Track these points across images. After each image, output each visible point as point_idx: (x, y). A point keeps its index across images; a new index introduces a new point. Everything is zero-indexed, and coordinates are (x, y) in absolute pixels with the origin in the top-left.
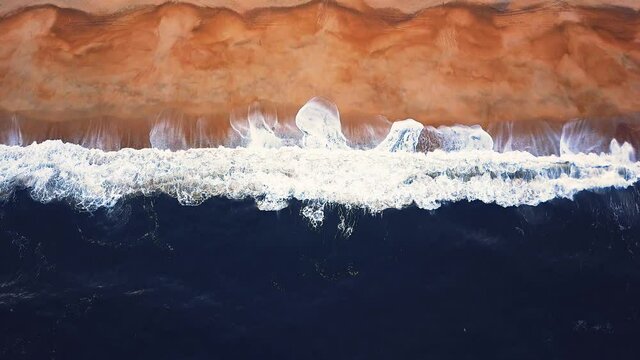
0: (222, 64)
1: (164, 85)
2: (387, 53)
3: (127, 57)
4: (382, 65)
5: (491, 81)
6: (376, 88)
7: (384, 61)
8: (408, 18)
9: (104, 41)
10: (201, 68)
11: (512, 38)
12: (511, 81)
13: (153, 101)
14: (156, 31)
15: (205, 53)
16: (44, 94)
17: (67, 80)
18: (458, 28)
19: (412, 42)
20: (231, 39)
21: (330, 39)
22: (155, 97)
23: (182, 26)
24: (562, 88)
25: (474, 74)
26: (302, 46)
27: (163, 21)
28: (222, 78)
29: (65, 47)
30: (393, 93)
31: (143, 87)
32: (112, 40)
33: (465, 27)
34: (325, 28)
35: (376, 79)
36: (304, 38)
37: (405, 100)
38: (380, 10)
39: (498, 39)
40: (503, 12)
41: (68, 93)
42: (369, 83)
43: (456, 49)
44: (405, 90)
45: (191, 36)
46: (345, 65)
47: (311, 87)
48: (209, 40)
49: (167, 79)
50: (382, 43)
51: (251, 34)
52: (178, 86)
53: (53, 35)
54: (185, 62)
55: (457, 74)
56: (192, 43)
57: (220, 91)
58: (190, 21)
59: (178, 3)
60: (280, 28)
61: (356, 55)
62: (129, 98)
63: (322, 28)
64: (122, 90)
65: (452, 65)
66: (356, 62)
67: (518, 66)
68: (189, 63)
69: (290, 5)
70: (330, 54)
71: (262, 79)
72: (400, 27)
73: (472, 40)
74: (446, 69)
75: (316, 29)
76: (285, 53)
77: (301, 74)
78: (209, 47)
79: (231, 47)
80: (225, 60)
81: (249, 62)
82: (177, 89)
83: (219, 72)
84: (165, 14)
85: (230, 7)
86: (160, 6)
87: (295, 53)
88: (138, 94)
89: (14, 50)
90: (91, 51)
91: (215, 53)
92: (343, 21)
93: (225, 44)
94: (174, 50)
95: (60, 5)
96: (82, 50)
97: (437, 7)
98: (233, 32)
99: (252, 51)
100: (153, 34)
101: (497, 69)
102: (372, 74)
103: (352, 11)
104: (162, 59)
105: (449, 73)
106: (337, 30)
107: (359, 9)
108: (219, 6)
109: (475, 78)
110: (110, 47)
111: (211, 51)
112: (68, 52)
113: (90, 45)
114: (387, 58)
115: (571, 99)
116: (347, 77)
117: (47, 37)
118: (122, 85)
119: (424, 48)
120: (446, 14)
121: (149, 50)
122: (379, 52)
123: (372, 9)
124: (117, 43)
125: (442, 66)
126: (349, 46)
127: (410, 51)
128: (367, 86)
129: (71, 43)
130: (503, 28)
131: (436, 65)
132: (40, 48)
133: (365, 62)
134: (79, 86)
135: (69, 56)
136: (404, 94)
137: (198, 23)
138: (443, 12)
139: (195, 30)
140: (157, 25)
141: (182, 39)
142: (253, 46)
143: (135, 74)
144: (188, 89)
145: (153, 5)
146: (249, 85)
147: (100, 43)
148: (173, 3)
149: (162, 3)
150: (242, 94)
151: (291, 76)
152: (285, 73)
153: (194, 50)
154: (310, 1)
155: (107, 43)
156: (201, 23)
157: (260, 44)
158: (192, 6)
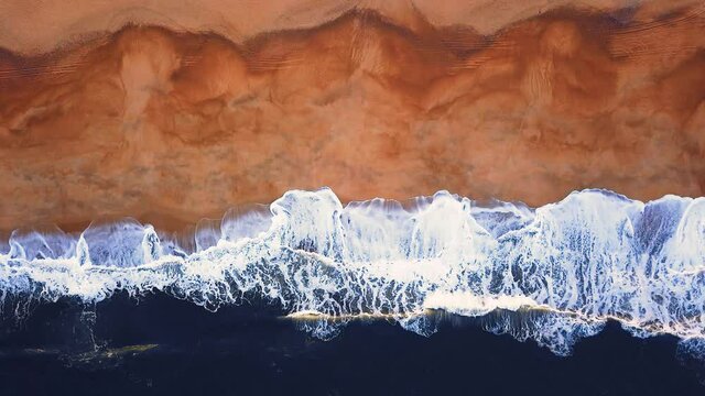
0: (219, 136)
1: (144, 170)
2: (450, 111)
3: (87, 126)
4: (442, 129)
5: (591, 151)
6: (432, 165)
7: (445, 123)
8: (484, 44)
9: (46, 103)
10: (192, 143)
11: (632, 78)
12: (618, 148)
13: (133, 194)
14: (117, 80)
15: (194, 119)
17: (10, 169)
18: (558, 59)
19: (488, 88)
20: (229, 94)
21: (371, 86)
22: (135, 189)
23: (155, 68)
24: (686, 156)
25: (569, 139)
26: (330, 100)
27: (126, 61)
28: (222, 157)
30: (455, 171)
31: (116, 173)
33: (567, 59)
34: (363, 66)
35: (433, 151)
36: (334, 86)
37: (471, 181)
38: (446, 30)
39: (611, 78)
40: (627, 26)
41: (17, 188)
42: (422, 158)
43: (548, 98)
44: (471, 168)
45: (170, 87)
46: (391, 131)
47: (344, 165)
48: (199, 96)
49: (147, 160)
50: (445, 93)
51: (256, 83)
52: (163, 171)
54: (168, 133)
55: (546, 139)
56: (174, 101)
57: (220, 177)
58: (167, 60)
59: (144, 27)
60: (298, 72)
61: (405, 113)
62: (101, 192)
63: (358, 66)
64: (88, 182)
65: (540, 126)
66: (406, 126)
67: (632, 124)
68: (173, 134)
69: (311, 25)
70: (371, 113)
71: (277, 156)
72: (471, 63)
73: (574, 81)
74: (531, 132)
75: (350, 69)
76: (305, 112)
77: (330, 147)
78: (197, 107)
79: (231, 108)
80: (224, 129)
81: (257, 131)
82: (163, 175)
83: (216, 148)
84: (129, 50)
85: (220, 30)
86: (119, 34)
87: (321, 111)
88: (110, 185)
90: (32, 122)
91: (208, 118)
92: (390, 51)
93: (221, 101)
94: (150, 109)
96: (18, 121)
97: (530, 20)
98: (229, 80)
99: (259, 111)
100: (115, 87)
101: (603, 129)
102: (427, 142)
103: (402, 31)
104: (135, 128)
105: (535, 138)
106: (379, 70)
107: (413, 28)
108: (206, 30)
109: (570, 146)
110: (58, 113)
111: (203, 115)
113: (30, 112)
114: (450, 118)
115: (694, 172)
116: (393, 150)
118: (88, 174)
119: (503, 98)
120: (542, 32)
121: (113, 114)
122: (440, 109)
123: (433, 28)
124: (67, 105)
125: (525, 127)
126: (396, 98)
127: (483, 104)
128: (420, 163)
130: (622, 59)
131: (519, 125)
133: (418, 126)
134: (28, 178)
135: (4, 133)
136: (469, 173)
137: (177, 65)
138: (538, 29)
139: (175, 76)
140: (118, 69)
141: (157, 92)
142: (260, 103)
143: (102, 155)
144: (178, 177)
145: (107, 32)
146: (259, 166)
147: (44, 109)
148: (136, 26)
149: (120, 28)
150: (252, 180)
151: (316, 150)
152: (308, 145)
153: (178, 112)
154: (339, 15)
155: (53, 106)
156: (182, 63)
157: (271, 100)
158: (165, 32)
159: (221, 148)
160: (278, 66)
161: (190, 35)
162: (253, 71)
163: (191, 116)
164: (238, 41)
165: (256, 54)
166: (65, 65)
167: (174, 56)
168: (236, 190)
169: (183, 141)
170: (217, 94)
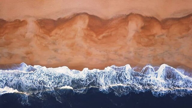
0: (152, 45)
1: (131, 52)
3: (118, 39)
9: (108, 33)
10: (145, 46)
14: (127, 28)
15: (146, 40)
16: (89, 54)
17: (96, 49)
20: (156, 34)
22: (127, 57)
23: (137, 25)
26: (182, 37)
27: (130, 23)
28: (152, 50)
29: (95, 35)
31: (123, 52)
32: (111, 32)
36: (184, 34)
41: (97, 54)
45: (140, 31)
47: (184, 55)
48: (149, 34)
49: (131, 49)
51: (164, 31)
52: (135, 53)
53: (89, 28)
54: (139, 43)
56: (141, 35)
57: (150, 55)
58: (140, 23)
59: (135, 14)
60: (175, 29)
62: (118, 57)
63: (191, 29)
64: (115, 54)
69: (179, 17)
71: (166, 51)
75: (189, 29)
76: (176, 40)
78: (148, 36)
79: (156, 37)
80: (153, 43)
81: (162, 44)
82: (135, 54)
83: (151, 48)
85: (155, 17)
86: (128, 15)
87: (181, 40)
88: (121, 55)
89: (75, 35)
90: (104, 37)
93: (154, 35)
94: (134, 36)
95: (89, 13)
96: (100, 37)
98: (157, 30)
99: (163, 39)
104: (130, 41)
108: (151, 16)
110: (111, 35)
111: (149, 39)
112: (96, 37)
113: (104, 35)
117: (87, 29)
118: (116, 52)
121: (125, 37)
124: (113, 33)
129: (96, 33)
132: (85, 34)
134: (100, 52)
135: (96, 39)
137: (143, 25)
139: (142, 28)
140: (127, 25)
141: (137, 32)
142: (164, 37)
143: (120, 47)
144: (139, 55)
145: (126, 15)
146: (161, 54)
147: (107, 34)
148: (133, 14)
149: (129, 14)
150: (158, 57)
151: (177, 50)
152: (175, 49)
153: (142, 37)
154: (187, 15)
155: (109, 33)
156: (144, 24)
157: (167, 36)
158: (141, 16)
159: (152, 48)
160: (170, 27)
161: (147, 17)
162: (163, 28)
163: (145, 39)
164: (160, 20)
165: (164, 23)
166: (114, 22)
167: (142, 22)
168: (154, 59)
169: (142, 45)
170: (153, 34)
